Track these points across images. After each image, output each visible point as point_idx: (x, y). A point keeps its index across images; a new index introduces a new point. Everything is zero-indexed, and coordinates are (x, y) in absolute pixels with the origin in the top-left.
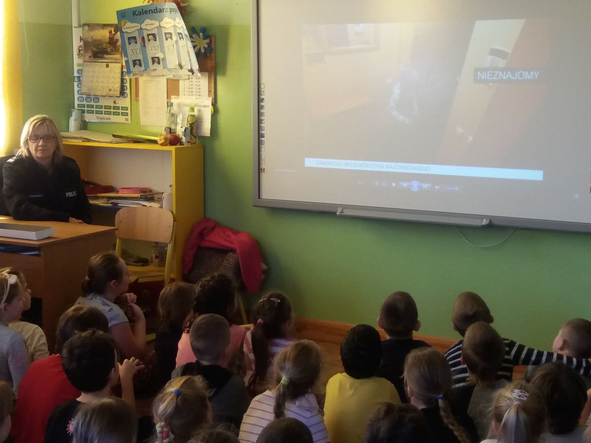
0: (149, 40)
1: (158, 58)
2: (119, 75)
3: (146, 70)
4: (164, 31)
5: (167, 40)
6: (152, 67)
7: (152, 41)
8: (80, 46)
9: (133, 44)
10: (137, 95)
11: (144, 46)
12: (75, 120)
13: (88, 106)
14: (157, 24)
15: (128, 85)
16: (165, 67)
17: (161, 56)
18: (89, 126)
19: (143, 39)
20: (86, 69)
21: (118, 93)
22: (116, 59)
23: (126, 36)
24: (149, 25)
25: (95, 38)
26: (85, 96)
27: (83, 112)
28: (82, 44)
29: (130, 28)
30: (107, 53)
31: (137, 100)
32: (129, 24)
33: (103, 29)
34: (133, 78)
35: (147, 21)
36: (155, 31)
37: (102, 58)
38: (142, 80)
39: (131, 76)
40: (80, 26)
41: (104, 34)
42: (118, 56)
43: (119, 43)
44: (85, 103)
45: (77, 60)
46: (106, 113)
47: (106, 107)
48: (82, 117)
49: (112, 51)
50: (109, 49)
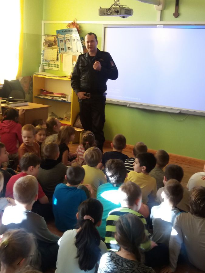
0: (67, 41)
1: (70, 48)
2: (56, 53)
3: (65, 52)
4: (72, 38)
5: (73, 41)
6: (68, 51)
7: (68, 42)
8: (44, 42)
9: (61, 42)
10: (62, 61)
11: (65, 43)
12: (41, 68)
13: (46, 64)
14: (70, 35)
15: (59, 57)
16: (72, 51)
17: (71, 47)
18: (46, 71)
19: (65, 41)
20: (45, 51)
21: (56, 60)
22: (56, 47)
23: (59, 39)
24: (67, 36)
25: (49, 40)
26: (45, 60)
27: (44, 65)
28: (45, 41)
29: (61, 37)
30: (53, 45)
31: (62, 62)
32: (60, 35)
33: (52, 36)
34: (61, 54)
35: (67, 34)
36: (69, 38)
37: (51, 47)
38: (64, 55)
39: (60, 54)
40: (44, 35)
41: (52, 39)
42: (56, 46)
43: (57, 42)
44: (45, 62)
45: (43, 47)
46: (52, 66)
47: (52, 64)
48: (43, 67)
49: (55, 45)
50: (54, 44)
